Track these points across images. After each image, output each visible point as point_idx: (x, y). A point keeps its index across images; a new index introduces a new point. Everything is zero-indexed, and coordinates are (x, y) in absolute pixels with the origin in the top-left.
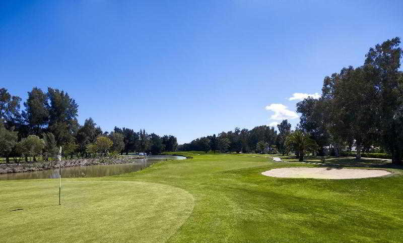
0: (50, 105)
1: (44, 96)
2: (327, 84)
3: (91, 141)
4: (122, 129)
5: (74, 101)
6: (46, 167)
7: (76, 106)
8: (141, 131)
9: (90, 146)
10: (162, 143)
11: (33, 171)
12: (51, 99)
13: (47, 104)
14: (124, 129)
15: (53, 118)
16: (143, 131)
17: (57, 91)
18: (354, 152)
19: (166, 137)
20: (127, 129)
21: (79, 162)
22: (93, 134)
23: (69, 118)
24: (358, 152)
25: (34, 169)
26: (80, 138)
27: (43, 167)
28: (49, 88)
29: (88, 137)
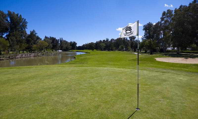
0: (10, 21)
1: (5, 15)
2: (164, 15)
3: (34, 43)
4: (49, 37)
5: (25, 19)
6: (11, 57)
7: (26, 23)
8: (60, 39)
9: (35, 46)
10: (70, 45)
11: (3, 60)
12: (10, 18)
13: (7, 20)
14: (50, 37)
15: (12, 29)
16: (61, 39)
17: (14, 13)
18: (176, 50)
19: (71, 42)
20: (52, 37)
21: (30, 55)
22: (35, 39)
23: (22, 29)
24: (178, 50)
25: (3, 58)
26: (28, 41)
27: (9, 58)
28: (8, 11)
29: (33, 41)
